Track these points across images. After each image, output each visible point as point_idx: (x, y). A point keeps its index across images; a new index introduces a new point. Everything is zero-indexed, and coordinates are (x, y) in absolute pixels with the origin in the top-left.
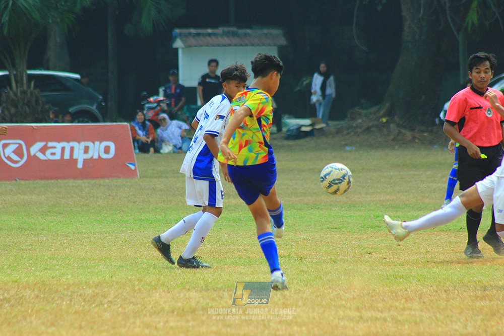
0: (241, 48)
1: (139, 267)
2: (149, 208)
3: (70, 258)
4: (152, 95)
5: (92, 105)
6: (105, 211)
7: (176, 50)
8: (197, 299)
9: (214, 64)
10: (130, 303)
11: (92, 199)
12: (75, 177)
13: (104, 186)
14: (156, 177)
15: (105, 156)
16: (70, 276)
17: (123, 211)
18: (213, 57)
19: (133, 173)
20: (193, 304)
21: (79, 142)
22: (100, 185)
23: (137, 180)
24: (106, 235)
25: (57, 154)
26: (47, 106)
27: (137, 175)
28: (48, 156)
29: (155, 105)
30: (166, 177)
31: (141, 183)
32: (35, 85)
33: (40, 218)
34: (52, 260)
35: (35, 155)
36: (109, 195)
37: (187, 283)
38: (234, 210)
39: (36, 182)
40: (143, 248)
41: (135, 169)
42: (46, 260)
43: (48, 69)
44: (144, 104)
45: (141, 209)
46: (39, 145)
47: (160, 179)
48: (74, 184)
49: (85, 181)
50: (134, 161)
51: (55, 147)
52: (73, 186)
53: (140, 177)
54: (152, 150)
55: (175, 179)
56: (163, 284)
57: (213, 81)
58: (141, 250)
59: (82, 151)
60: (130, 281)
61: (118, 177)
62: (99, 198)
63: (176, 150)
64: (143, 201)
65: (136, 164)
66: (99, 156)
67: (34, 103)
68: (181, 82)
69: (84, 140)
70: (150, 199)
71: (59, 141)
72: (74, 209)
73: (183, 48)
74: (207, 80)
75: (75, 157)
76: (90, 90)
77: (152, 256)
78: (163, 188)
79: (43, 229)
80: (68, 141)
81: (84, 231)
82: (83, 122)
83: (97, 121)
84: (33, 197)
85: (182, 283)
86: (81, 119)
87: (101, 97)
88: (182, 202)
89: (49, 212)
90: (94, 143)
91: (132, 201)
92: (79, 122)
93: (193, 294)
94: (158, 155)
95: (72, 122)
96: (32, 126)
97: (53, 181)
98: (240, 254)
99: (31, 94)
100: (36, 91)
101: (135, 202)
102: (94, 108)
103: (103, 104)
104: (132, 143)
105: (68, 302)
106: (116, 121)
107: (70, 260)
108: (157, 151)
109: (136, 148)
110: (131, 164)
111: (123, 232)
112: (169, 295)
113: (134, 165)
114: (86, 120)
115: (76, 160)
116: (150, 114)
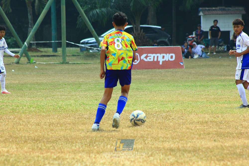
0: (227, 15)
1: (185, 104)
2: (188, 81)
3: (157, 101)
4: (190, 35)
5: (166, 39)
6: (171, 82)
7: (200, 16)
8: (208, 118)
9: (216, 22)
10: (181, 119)
11: (165, 77)
12: (159, 68)
13: (171, 72)
14: (191, 68)
15: (171, 60)
16: (157, 108)
17: (178, 82)
18: (216, 19)
19: (182, 67)
20: (207, 120)
21: (161, 54)
22: (169, 71)
23: (184, 69)
24: (171, 92)
25: (151, 59)
26: (148, 40)
27: (184, 67)
28: (148, 60)
29: (191, 39)
30: (196, 68)
31: (185, 71)
32: (143, 31)
33: (145, 84)
34: (149, 102)
35: (143, 59)
36: (173, 75)
37: (204, 111)
38: (223, 81)
39: (143, 70)
40: (186, 97)
41: (183, 65)
42: (147, 101)
43: (148, 24)
44: (187, 38)
45: (185, 81)
46: (145, 55)
47: (193, 69)
48: (158, 71)
49: (163, 70)
50: (182, 61)
51: (151, 56)
52: (158, 72)
53: (185, 68)
54: (190, 57)
55: (199, 69)
56: (194, 112)
57: (215, 29)
58: (185, 98)
59: (162, 58)
60: (181, 110)
61: (176, 68)
62: (169, 76)
63: (199, 57)
64: (186, 78)
65: (184, 63)
66: (169, 60)
67: (143, 38)
68: (202, 29)
69: (163, 53)
70: (189, 77)
71: (152, 53)
72: (159, 81)
73: (203, 16)
74: (213, 28)
75: (159, 60)
76: (165, 33)
77: (190, 100)
78: (194, 72)
79: (146, 89)
80: (156, 54)
81: (162, 90)
82: (162, 46)
83: (168, 45)
84: (142, 76)
85: (202, 111)
86: (161, 45)
87: (169, 36)
88: (202, 78)
89: (148, 82)
90: (166, 54)
91: (182, 78)
92: (160, 46)
93: (206, 115)
94: (192, 59)
95: (158, 46)
96: (142, 48)
97: (150, 70)
98: (225, 99)
99: (142, 34)
100: (144, 33)
101: (183, 78)
102: (167, 40)
103: (170, 39)
104: (182, 54)
105: (156, 118)
106: (175, 46)
107: (156, 102)
108: (192, 57)
109: (184, 56)
110: (181, 63)
111: (178, 90)
112: (196, 116)
113: (183, 63)
114: (163, 45)
115: (159, 61)
116: (189, 43)
